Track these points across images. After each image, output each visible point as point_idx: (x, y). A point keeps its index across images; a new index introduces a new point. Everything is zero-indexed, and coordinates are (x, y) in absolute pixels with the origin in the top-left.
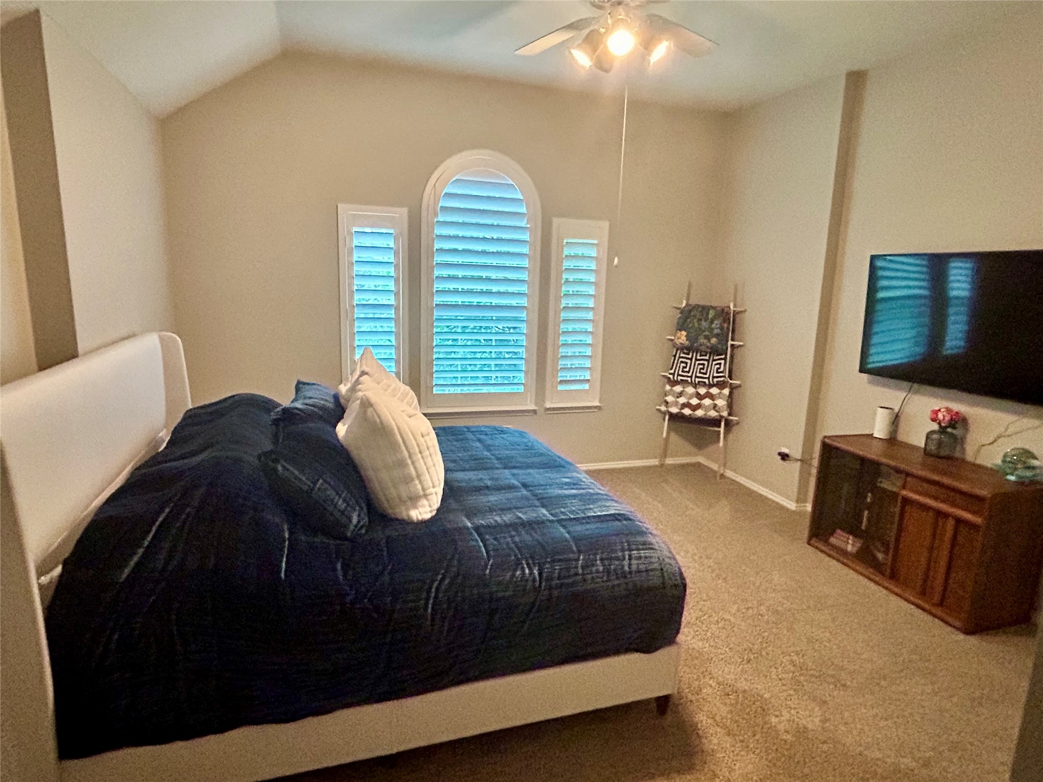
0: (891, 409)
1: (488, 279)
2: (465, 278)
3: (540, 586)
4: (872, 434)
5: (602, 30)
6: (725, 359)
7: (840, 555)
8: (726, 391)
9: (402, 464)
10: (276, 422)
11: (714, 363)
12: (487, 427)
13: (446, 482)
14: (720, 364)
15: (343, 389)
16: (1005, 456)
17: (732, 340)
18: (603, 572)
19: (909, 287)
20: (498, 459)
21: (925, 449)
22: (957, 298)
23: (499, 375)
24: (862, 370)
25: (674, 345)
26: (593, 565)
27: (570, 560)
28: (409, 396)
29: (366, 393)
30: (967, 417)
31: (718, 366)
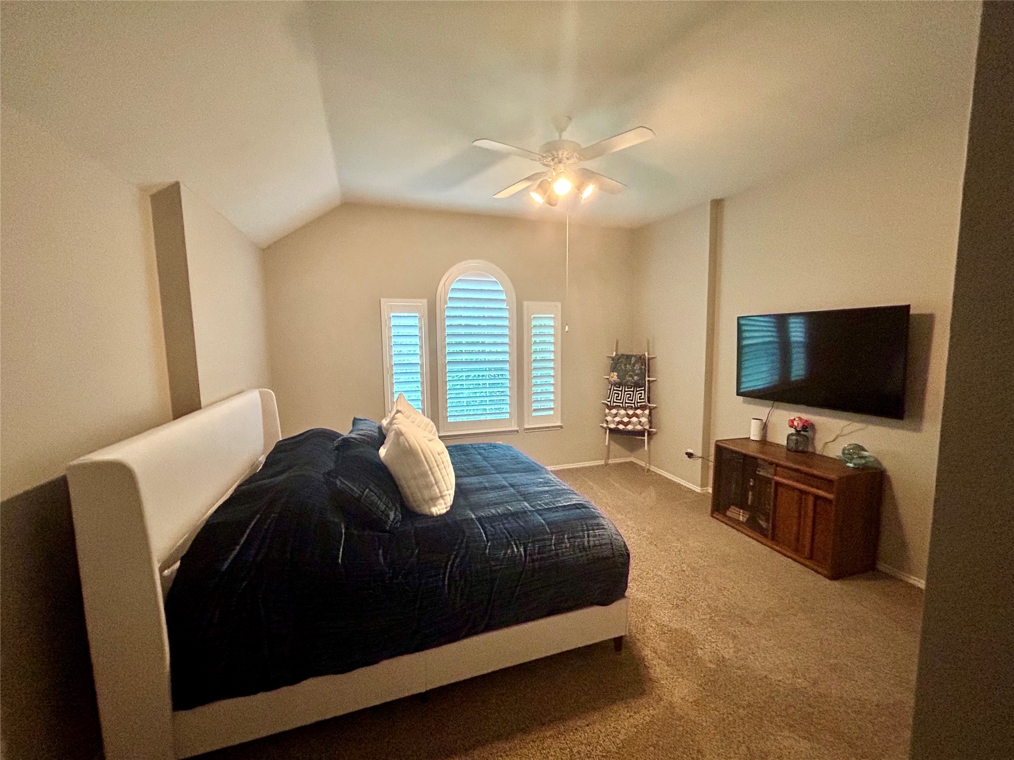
0: (760, 419)
1: (483, 343)
2: (468, 344)
3: (526, 560)
4: (749, 438)
5: (550, 180)
6: (644, 390)
7: (734, 523)
8: (647, 412)
9: (424, 475)
10: (337, 448)
11: (638, 393)
12: (484, 444)
13: (457, 485)
14: (641, 393)
15: (385, 422)
16: (844, 449)
17: (648, 377)
18: (569, 548)
19: (762, 337)
20: (493, 466)
21: (787, 446)
22: (797, 342)
23: (493, 407)
24: (738, 394)
25: (610, 382)
26: (562, 543)
27: (545, 540)
28: (430, 426)
29: (399, 426)
30: (814, 423)
31: (640, 395)
